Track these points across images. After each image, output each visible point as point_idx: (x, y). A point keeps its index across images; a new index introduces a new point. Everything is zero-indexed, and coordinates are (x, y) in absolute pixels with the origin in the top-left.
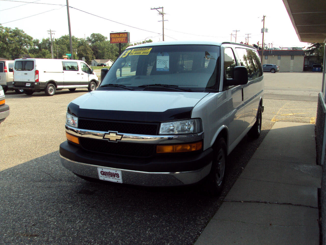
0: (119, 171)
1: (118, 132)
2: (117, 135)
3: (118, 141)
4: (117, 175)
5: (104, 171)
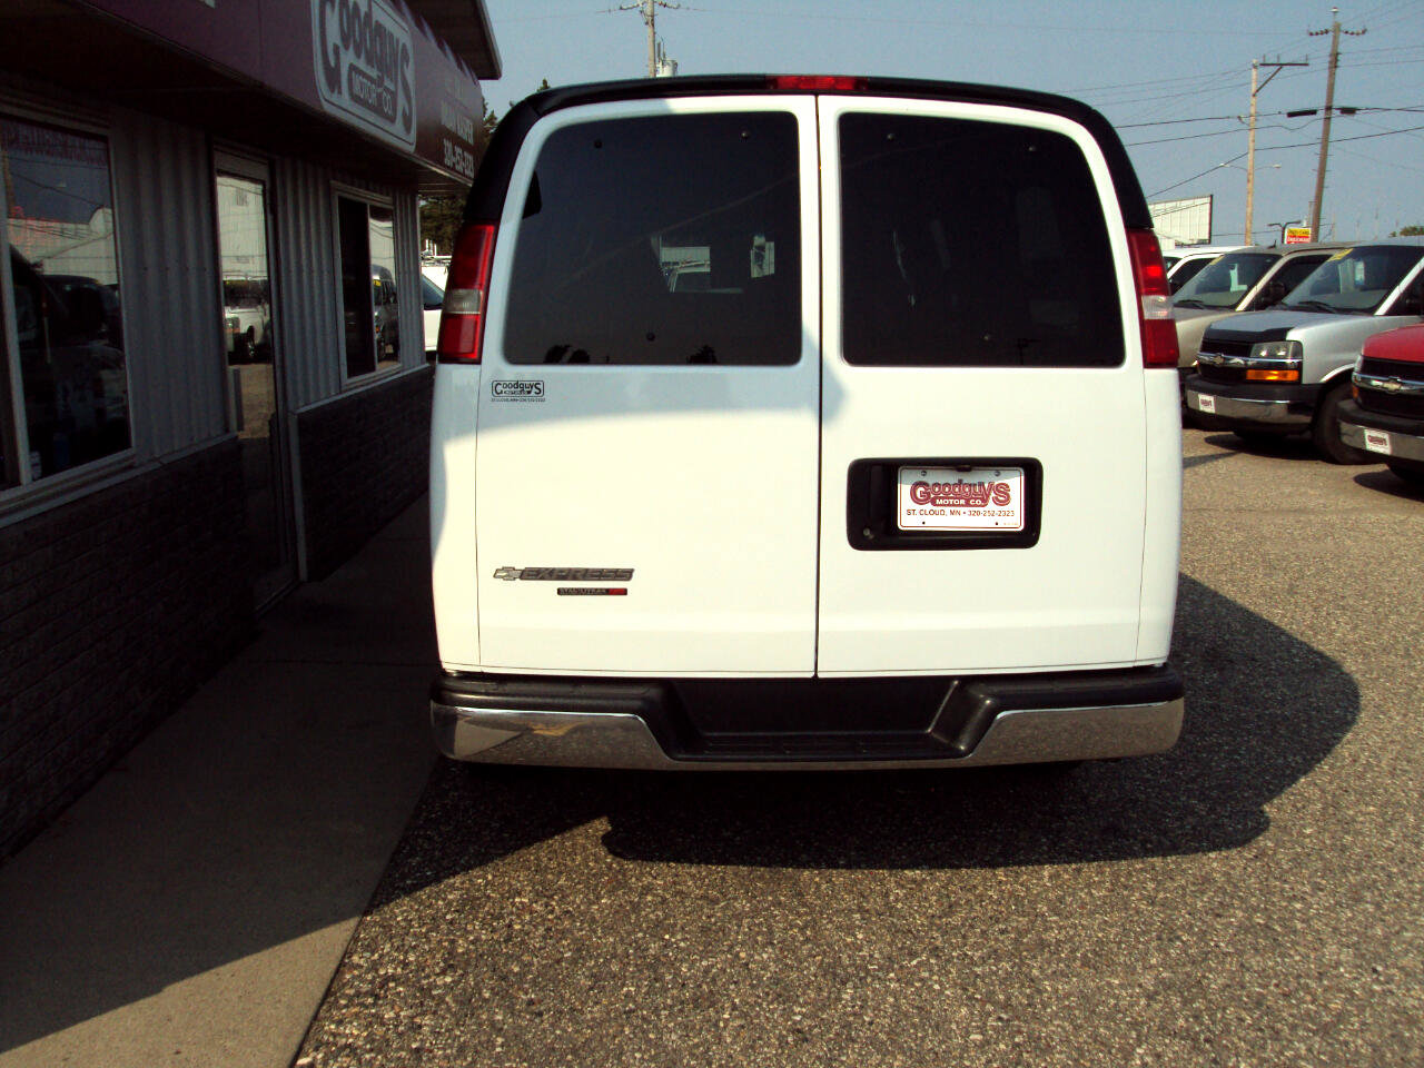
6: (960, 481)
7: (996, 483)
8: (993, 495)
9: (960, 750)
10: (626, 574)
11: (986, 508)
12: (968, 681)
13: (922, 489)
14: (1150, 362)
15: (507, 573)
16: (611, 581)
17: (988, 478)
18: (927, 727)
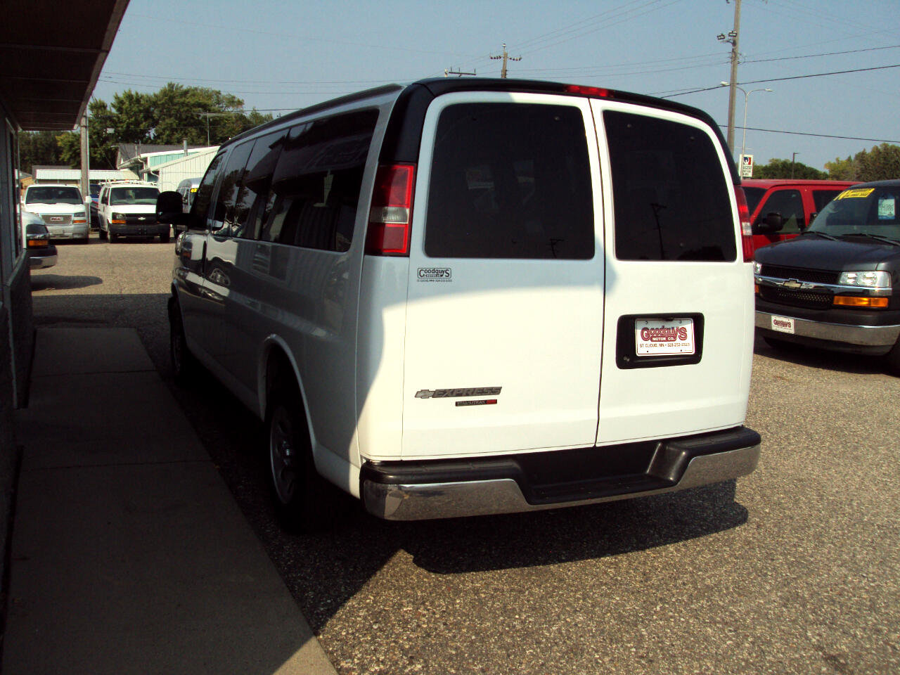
6: (663, 327)
7: (680, 327)
8: (679, 334)
9: (671, 481)
10: (496, 391)
11: (675, 342)
12: (666, 442)
13: (646, 332)
14: (747, 259)
15: (423, 394)
16: (487, 395)
17: (675, 324)
18: (647, 469)
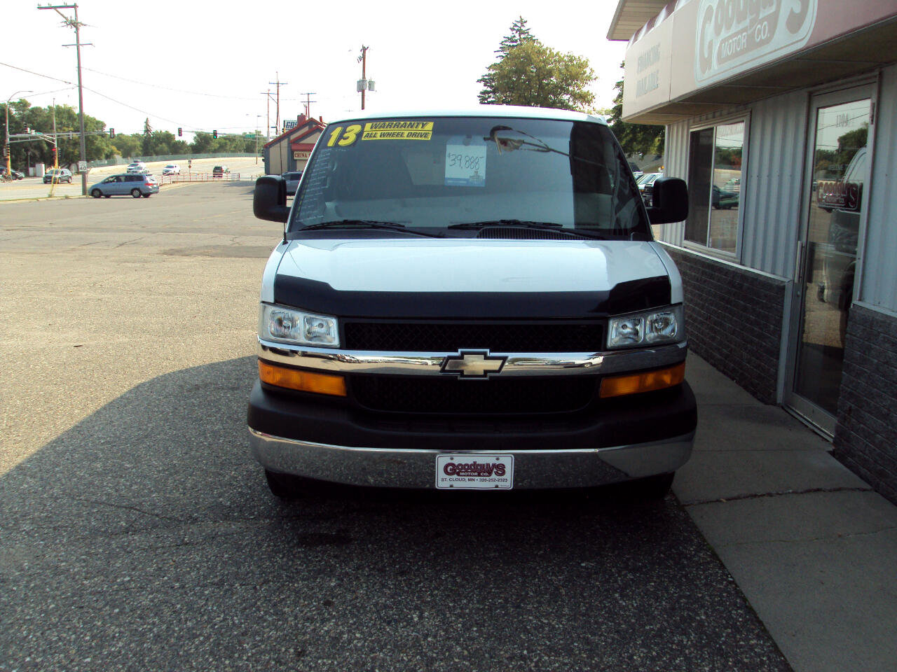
0: (507, 458)
1: (490, 352)
2: (486, 358)
3: (488, 374)
4: (500, 469)
5: (456, 464)
